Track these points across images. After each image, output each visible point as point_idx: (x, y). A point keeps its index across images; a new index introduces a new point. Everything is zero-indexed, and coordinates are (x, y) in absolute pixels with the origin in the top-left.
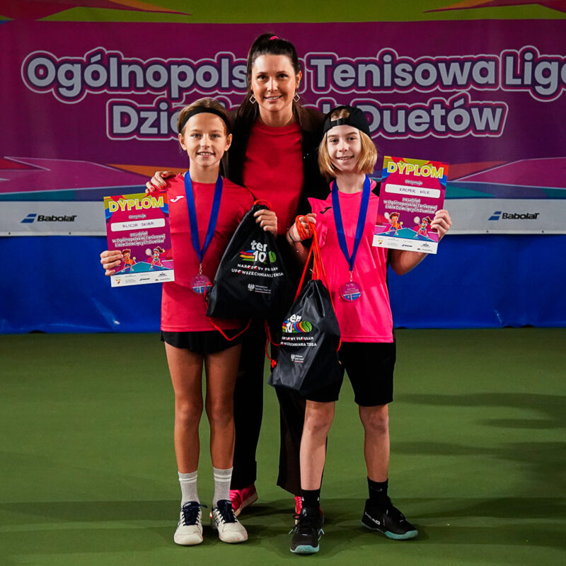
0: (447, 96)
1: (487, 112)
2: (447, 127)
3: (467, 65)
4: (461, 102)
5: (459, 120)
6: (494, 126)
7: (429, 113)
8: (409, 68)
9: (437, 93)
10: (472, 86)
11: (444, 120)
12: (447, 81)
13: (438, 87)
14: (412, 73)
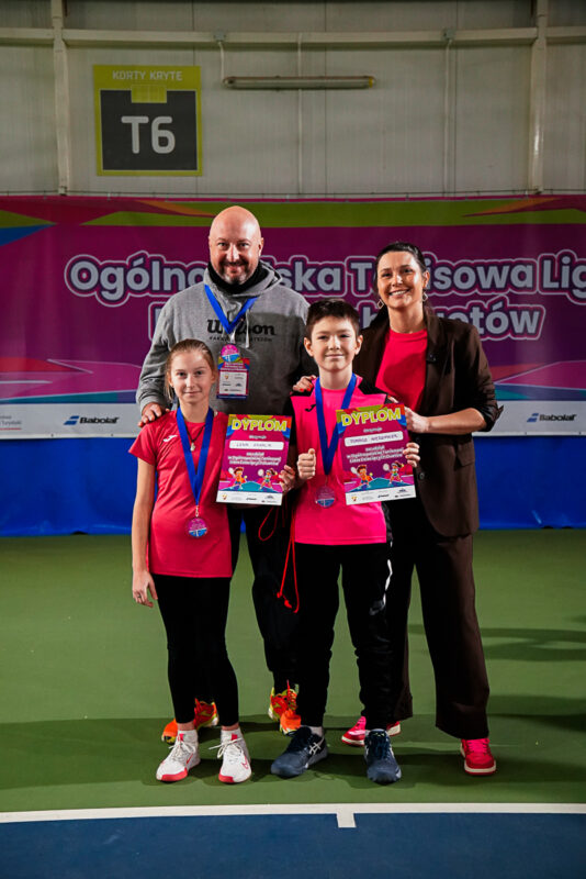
0: (485, 299)
1: (525, 315)
2: (486, 330)
3: (506, 269)
4: (500, 305)
5: (497, 323)
6: (531, 330)
7: (468, 316)
8: (448, 272)
9: (476, 296)
10: (510, 290)
11: (483, 323)
12: (486, 284)
13: (476, 291)
14: (451, 277)
